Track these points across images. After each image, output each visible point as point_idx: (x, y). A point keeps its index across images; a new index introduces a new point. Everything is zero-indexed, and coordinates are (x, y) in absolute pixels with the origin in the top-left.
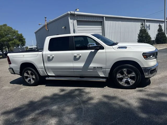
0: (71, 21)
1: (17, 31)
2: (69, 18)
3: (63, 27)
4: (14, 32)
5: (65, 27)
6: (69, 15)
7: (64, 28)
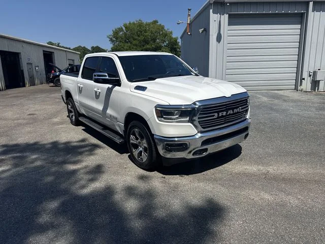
0: (214, 18)
1: (171, 33)
2: (211, 11)
3: (201, 31)
4: (165, 35)
5: (205, 30)
6: (211, 4)
7: (203, 31)
